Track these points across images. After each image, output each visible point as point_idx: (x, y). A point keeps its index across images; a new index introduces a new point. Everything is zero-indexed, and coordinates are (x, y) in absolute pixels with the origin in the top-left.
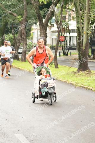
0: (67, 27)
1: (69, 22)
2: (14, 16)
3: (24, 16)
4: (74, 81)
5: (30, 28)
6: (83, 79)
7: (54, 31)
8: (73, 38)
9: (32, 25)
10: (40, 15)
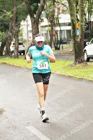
0: (57, 20)
1: (59, 16)
2: (4, 12)
3: (14, 12)
4: (73, 74)
5: (20, 24)
6: (81, 71)
7: (43, 26)
8: (63, 32)
9: (21, 21)
10: (31, 10)
